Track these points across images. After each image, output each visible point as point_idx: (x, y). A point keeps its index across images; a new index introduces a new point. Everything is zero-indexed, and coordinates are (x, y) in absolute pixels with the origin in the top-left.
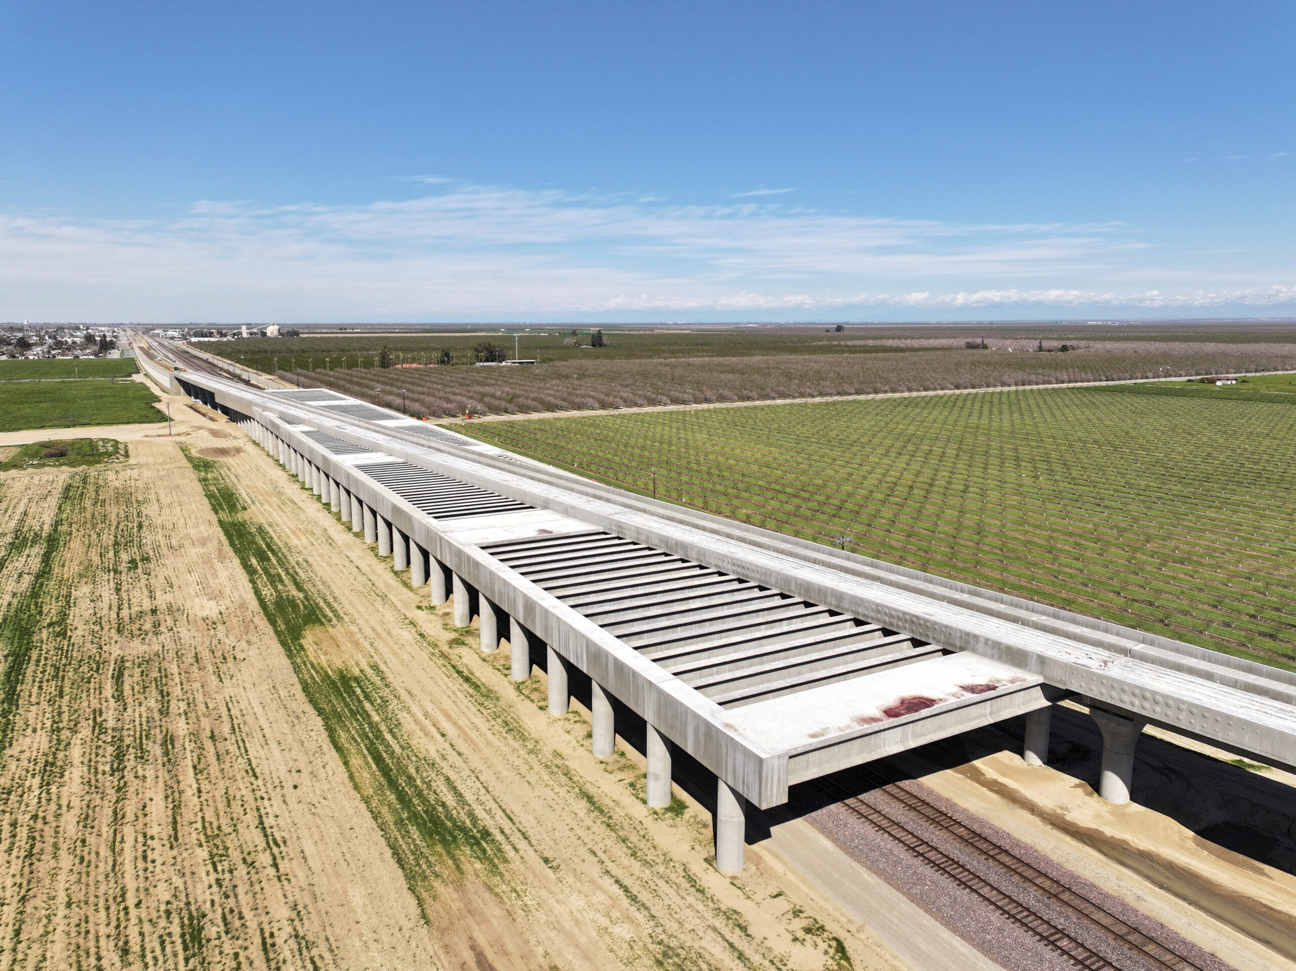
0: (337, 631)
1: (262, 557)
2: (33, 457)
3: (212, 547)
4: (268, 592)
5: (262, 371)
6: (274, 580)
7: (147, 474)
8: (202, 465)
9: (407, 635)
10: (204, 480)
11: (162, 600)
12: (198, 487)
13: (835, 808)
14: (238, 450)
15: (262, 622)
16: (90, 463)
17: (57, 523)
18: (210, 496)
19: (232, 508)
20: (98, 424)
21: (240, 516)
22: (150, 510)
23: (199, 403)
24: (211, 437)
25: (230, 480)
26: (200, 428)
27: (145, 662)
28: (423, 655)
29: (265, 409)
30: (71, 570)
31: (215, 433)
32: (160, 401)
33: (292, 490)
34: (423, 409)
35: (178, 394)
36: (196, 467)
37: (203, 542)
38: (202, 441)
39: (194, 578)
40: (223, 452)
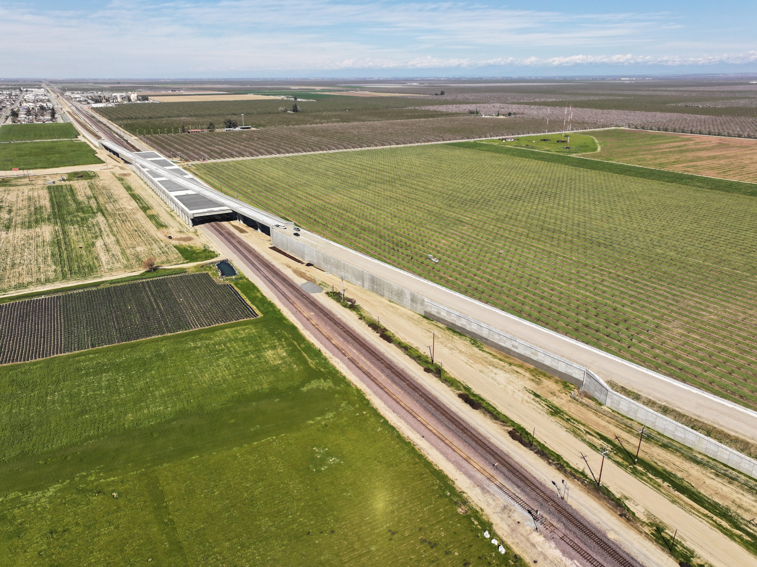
0: (153, 210)
1: (139, 200)
2: (74, 177)
3: (128, 198)
4: (141, 205)
5: (132, 134)
6: (142, 204)
7: (107, 182)
8: (120, 179)
9: (164, 211)
10: (122, 184)
11: (122, 207)
12: (121, 185)
13: (207, 224)
14: (129, 174)
15: (140, 209)
16: (91, 179)
17: (93, 194)
18: (125, 188)
19: (131, 190)
20: (82, 164)
21: (133, 192)
22: (112, 191)
23: (112, 154)
24: (120, 169)
25: (129, 184)
26: (116, 166)
27: (123, 214)
28: (165, 213)
29: (136, 162)
30: (102, 202)
31: (121, 168)
32: (97, 153)
33: (145, 186)
34: (188, 158)
35: (102, 149)
36: (119, 180)
37: (127, 198)
38: (118, 171)
39: (126, 203)
40: (125, 175)
